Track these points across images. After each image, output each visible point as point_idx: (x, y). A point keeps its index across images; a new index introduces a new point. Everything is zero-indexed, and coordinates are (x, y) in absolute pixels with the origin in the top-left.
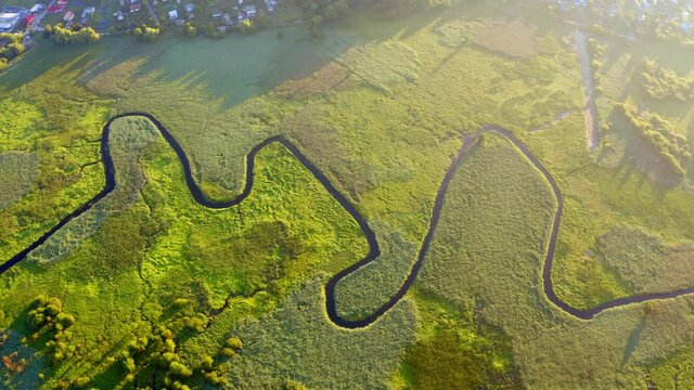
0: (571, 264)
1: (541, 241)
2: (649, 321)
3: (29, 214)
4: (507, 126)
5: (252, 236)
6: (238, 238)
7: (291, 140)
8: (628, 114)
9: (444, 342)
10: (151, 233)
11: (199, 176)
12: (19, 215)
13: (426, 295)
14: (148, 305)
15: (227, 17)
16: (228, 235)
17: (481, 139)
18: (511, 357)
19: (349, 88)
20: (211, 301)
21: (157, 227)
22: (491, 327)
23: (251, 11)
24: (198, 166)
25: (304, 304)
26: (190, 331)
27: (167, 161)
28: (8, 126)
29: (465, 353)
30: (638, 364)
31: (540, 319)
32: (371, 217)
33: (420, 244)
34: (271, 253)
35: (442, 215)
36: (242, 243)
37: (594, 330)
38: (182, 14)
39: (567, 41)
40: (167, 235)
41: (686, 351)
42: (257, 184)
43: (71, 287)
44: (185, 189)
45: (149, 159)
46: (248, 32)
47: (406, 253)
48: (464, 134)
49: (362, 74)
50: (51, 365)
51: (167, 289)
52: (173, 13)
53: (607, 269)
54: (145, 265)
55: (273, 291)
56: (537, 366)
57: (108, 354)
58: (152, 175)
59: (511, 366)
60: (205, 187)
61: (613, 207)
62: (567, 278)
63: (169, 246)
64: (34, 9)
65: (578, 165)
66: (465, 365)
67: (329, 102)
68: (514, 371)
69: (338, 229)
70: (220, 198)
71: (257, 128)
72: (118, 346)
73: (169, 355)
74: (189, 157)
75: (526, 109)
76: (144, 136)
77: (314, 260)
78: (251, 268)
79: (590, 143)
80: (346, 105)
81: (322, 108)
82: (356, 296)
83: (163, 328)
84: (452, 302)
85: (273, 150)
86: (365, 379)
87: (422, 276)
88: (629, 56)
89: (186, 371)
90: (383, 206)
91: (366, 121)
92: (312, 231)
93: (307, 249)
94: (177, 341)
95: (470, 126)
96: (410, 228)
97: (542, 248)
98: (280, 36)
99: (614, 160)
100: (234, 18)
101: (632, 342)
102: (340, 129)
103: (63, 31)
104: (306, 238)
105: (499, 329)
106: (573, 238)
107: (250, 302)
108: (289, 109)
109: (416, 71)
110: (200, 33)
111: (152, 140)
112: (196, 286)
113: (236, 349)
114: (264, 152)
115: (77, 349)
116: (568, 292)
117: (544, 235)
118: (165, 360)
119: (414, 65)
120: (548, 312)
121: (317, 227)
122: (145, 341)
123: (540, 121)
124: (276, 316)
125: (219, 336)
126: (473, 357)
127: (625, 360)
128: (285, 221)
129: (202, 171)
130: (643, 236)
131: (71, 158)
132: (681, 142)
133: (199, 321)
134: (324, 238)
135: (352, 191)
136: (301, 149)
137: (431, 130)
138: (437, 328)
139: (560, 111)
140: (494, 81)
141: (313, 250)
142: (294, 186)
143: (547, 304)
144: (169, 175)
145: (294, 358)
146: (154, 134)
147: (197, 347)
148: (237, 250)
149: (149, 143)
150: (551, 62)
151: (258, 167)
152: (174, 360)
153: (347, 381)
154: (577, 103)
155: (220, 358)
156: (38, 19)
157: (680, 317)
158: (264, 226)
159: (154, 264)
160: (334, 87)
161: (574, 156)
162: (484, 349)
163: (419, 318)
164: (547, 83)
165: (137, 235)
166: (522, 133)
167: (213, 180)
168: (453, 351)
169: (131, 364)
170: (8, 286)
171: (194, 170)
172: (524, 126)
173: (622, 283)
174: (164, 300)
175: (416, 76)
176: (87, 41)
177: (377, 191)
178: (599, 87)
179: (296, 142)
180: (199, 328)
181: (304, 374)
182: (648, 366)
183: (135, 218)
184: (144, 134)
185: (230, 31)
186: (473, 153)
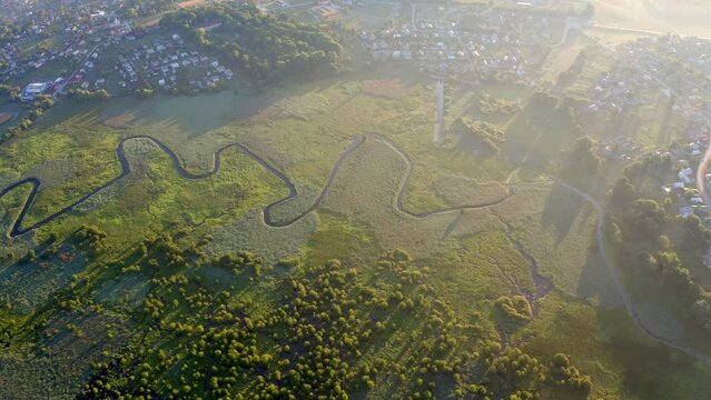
0: (415, 195)
1: (398, 185)
2: (462, 218)
3: (72, 189)
4: (383, 133)
5: (218, 191)
6: (210, 192)
7: (243, 145)
8: (465, 122)
9: (334, 231)
10: (154, 194)
11: (185, 165)
12: (64, 190)
13: (322, 211)
14: (154, 225)
15: (199, 83)
16: (204, 191)
17: (364, 139)
18: (374, 236)
19: (281, 118)
20: (194, 221)
21: (159, 190)
22: (363, 223)
23: (216, 79)
24: (183, 160)
25: (251, 218)
26: (182, 234)
27: (163, 159)
28: (49, 145)
29: (346, 235)
30: (455, 237)
31: (393, 219)
32: (292, 178)
33: (322, 190)
34: (230, 197)
35: (337, 176)
36: (213, 194)
37: (426, 222)
38: (168, 82)
39: (429, 87)
40: (165, 193)
41: (487, 231)
42: (222, 166)
43: (104, 221)
44: (175, 171)
45: (151, 158)
46: (215, 91)
47: (313, 194)
48: (354, 137)
49: (290, 111)
50: (92, 256)
51: (166, 217)
52: (162, 82)
53: (438, 196)
54: (151, 207)
55: (233, 215)
56: (389, 239)
57: (130, 248)
58: (154, 167)
59: (374, 240)
60: (189, 170)
61: (446, 168)
62: (411, 200)
63: (168, 198)
64: (58, 80)
65: (427, 149)
66: (346, 240)
67: (268, 126)
68: (375, 242)
69: (272, 185)
70: (198, 174)
71: (221, 141)
72: (136, 244)
73: (169, 243)
74: (177, 156)
75: (396, 124)
77: (257, 199)
78: (218, 205)
79: (436, 139)
80: (278, 127)
81: (264, 129)
82: (282, 213)
83: (165, 234)
84: (340, 213)
85: (232, 150)
86: (286, 248)
87: (323, 203)
88: (472, 93)
89: (179, 250)
90: (300, 173)
91: (291, 134)
92: (256, 187)
93: (253, 195)
94: (173, 238)
95: (358, 134)
96: (316, 182)
97: (397, 188)
98: (236, 93)
99: (450, 146)
100: (204, 84)
101: (451, 227)
102: (274, 139)
103: (83, 92)
104: (252, 190)
105: (368, 224)
106: (417, 183)
107: (218, 220)
108: (241, 131)
109: (325, 108)
110: (182, 93)
111: (153, 149)
112: (184, 215)
113: (210, 239)
114: (226, 151)
116: (411, 206)
117: (399, 183)
118: (167, 245)
119: (324, 105)
120: (398, 216)
121: (259, 184)
122: (154, 239)
123: (404, 129)
124: (233, 225)
125: (199, 235)
126: (351, 237)
127: (446, 235)
128: (239, 183)
129: (186, 162)
130: (464, 180)
131: (97, 161)
132: (499, 134)
133: (188, 229)
134: (263, 190)
135: (281, 167)
136: (250, 149)
137: (333, 137)
138: (329, 225)
139: (418, 124)
140: (376, 111)
141: (257, 195)
142: (244, 167)
143: (398, 212)
144: (165, 166)
145: (244, 241)
146: (153, 146)
147: (186, 241)
148: (210, 197)
149: (150, 150)
150: (417, 99)
151: (222, 159)
152: (172, 245)
153: (275, 249)
154: (431, 119)
155: (201, 244)
156: (62, 86)
157: (485, 216)
158: (226, 186)
159: (157, 207)
160: (271, 119)
161: (424, 145)
162: (358, 233)
163: (319, 221)
164: (412, 110)
165: (146, 194)
166: (393, 136)
167: (193, 166)
168: (339, 234)
169: (145, 249)
170: (60, 224)
171: (181, 162)
172: (393, 132)
173: (447, 202)
174: (163, 222)
175: (325, 110)
176: (100, 99)
177: (296, 167)
178: (448, 110)
179: (246, 146)
180: (187, 233)
181: (250, 248)
182: (461, 238)
183: (144, 186)
184: (147, 146)
185: (202, 91)
186: (358, 146)
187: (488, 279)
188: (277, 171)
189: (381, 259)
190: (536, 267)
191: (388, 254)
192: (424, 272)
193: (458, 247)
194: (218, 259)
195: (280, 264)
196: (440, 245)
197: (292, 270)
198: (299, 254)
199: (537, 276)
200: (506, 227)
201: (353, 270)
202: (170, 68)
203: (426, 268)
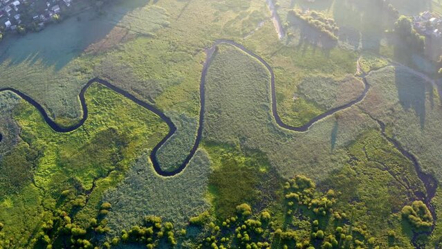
0: (287, 104)
1: (267, 96)
2: (339, 123)
4: (230, 38)
5: (97, 141)
6: (88, 145)
7: (103, 79)
8: (297, 14)
9: (228, 167)
10: (34, 158)
11: (53, 116)
13: (209, 144)
14: (46, 201)
15: (42, 16)
16: (82, 145)
17: (217, 49)
18: (269, 164)
19: (130, 39)
20: (84, 186)
21: (36, 153)
22: (253, 150)
23: (57, 9)
24: (50, 110)
25: (140, 170)
26: (77, 208)
27: (30, 112)
29: (242, 169)
30: (341, 147)
31: (279, 138)
32: (165, 110)
33: (198, 117)
34: (111, 147)
35: (206, 97)
36: (92, 147)
37: (310, 136)
38: (14, 22)
40: (43, 156)
41: (365, 133)
42: (90, 110)
44: (46, 126)
45: (18, 114)
46: (58, 22)
47: (192, 124)
48: (206, 48)
49: (135, 29)
51: (54, 188)
52: (8, 23)
53: (308, 101)
54: (36, 178)
55: (120, 169)
56: (285, 164)
57: (31, 238)
58: (23, 124)
59: (270, 168)
60: (59, 121)
61: (302, 67)
62: (286, 112)
63: (48, 162)
65: (277, 49)
66: (244, 176)
67: (120, 51)
68: (273, 171)
69: (147, 122)
70: (70, 125)
71: (81, 78)
72: (35, 231)
73: (69, 226)
74: (43, 106)
75: (238, 25)
76: (11, 102)
77: (139, 144)
78: (102, 160)
80: (130, 50)
82: (170, 157)
83: (59, 211)
84: (226, 143)
85: (94, 87)
86: (190, 201)
87: (205, 134)
89: (82, 231)
90: (170, 102)
91: (146, 56)
92: (132, 128)
93: (133, 139)
94: (70, 216)
95: (208, 43)
96: (190, 110)
97: (268, 100)
98: (79, 20)
99: (296, 41)
100: (47, 16)
101: (334, 137)
102: (131, 65)
104: (129, 132)
105: (257, 150)
106: (284, 90)
107: (108, 179)
108: (97, 62)
109: (167, 20)
110: (28, 30)
111: (16, 102)
112: (71, 180)
113: (108, 209)
114: (89, 90)
115: (11, 241)
116: (289, 119)
117: (267, 93)
118: (68, 229)
119: (165, 17)
120: (282, 133)
121: (134, 124)
122: (52, 222)
123: (248, 30)
124: (126, 183)
125: (95, 205)
126: (248, 170)
127: (333, 147)
128: (114, 127)
129: (54, 112)
130: (323, 78)
132: (331, 22)
133: (81, 200)
134: (141, 130)
135: (149, 98)
136: (111, 82)
137: (186, 51)
138: (222, 160)
139: (257, 22)
140: (215, 14)
141: (136, 138)
142: (113, 105)
143: (280, 129)
144: (34, 121)
145: (144, 202)
146: (17, 99)
147: (84, 215)
148: (90, 152)
149: (15, 105)
151: (88, 100)
152: (72, 227)
153: (180, 206)
154: (267, 15)
155: (100, 217)
157: (356, 116)
158: (102, 133)
159: (41, 176)
160: (121, 41)
161: (273, 45)
162: (252, 164)
163: (210, 158)
164: (247, 8)
165: (25, 162)
166: (240, 40)
167: (62, 116)
168: (235, 170)
169: (47, 238)
171: (48, 113)
172: (239, 35)
173: (319, 107)
174: (53, 195)
175: (169, 22)
177: (164, 94)
178: (277, 3)
179: (107, 79)
180: (82, 204)
181: (153, 210)
182: (347, 147)
183: (21, 152)
184: (11, 100)
185: (47, 24)
186: (213, 57)
187: (386, 188)
188: (146, 103)
189: (286, 191)
190: (417, 164)
191: (291, 184)
192: (330, 197)
193: (348, 158)
194: (126, 236)
195: (192, 225)
196: (333, 161)
197: (206, 229)
198: (205, 205)
199: (422, 175)
200: (379, 125)
201: (266, 214)
202: (12, 7)
203: (331, 192)
